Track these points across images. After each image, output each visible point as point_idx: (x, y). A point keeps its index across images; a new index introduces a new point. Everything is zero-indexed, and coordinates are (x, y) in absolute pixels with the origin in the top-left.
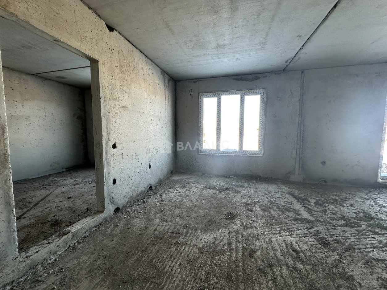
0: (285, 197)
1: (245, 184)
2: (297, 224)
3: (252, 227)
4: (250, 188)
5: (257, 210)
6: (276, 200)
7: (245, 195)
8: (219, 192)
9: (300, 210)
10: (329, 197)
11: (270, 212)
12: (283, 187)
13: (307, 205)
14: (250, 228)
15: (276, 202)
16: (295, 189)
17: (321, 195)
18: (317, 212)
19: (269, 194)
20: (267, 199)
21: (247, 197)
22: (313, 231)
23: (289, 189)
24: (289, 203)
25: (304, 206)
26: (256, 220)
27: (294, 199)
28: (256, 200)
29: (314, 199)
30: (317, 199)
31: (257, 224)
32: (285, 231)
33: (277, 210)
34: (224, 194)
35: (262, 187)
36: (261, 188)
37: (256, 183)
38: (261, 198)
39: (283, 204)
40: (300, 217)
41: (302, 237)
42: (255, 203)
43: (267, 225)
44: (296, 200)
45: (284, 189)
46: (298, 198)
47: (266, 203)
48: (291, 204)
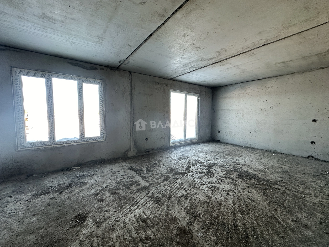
0: (128, 173)
1: (91, 171)
2: (139, 194)
3: (105, 220)
4: (96, 174)
5: (107, 197)
6: (121, 179)
7: (92, 185)
8: (58, 193)
9: (139, 180)
10: (152, 163)
11: (119, 193)
12: (124, 164)
13: (142, 175)
14: (104, 221)
15: (122, 181)
16: (133, 163)
17: (148, 162)
18: (149, 177)
19: (115, 175)
20: (114, 181)
21: (94, 186)
22: (150, 195)
23: (129, 165)
24: (131, 177)
25: (141, 176)
26: (108, 209)
27: (133, 172)
28: (105, 185)
29: (145, 167)
30: (147, 166)
31: (109, 212)
32: (134, 206)
33: (124, 188)
34: (66, 193)
35: (108, 169)
36: (107, 171)
37: (102, 168)
38: (108, 181)
39: (127, 180)
40: (140, 187)
41: (145, 204)
42: (104, 190)
43: (119, 208)
44: (135, 173)
45: (125, 165)
46: (135, 170)
47: (114, 185)
48: (132, 177)
